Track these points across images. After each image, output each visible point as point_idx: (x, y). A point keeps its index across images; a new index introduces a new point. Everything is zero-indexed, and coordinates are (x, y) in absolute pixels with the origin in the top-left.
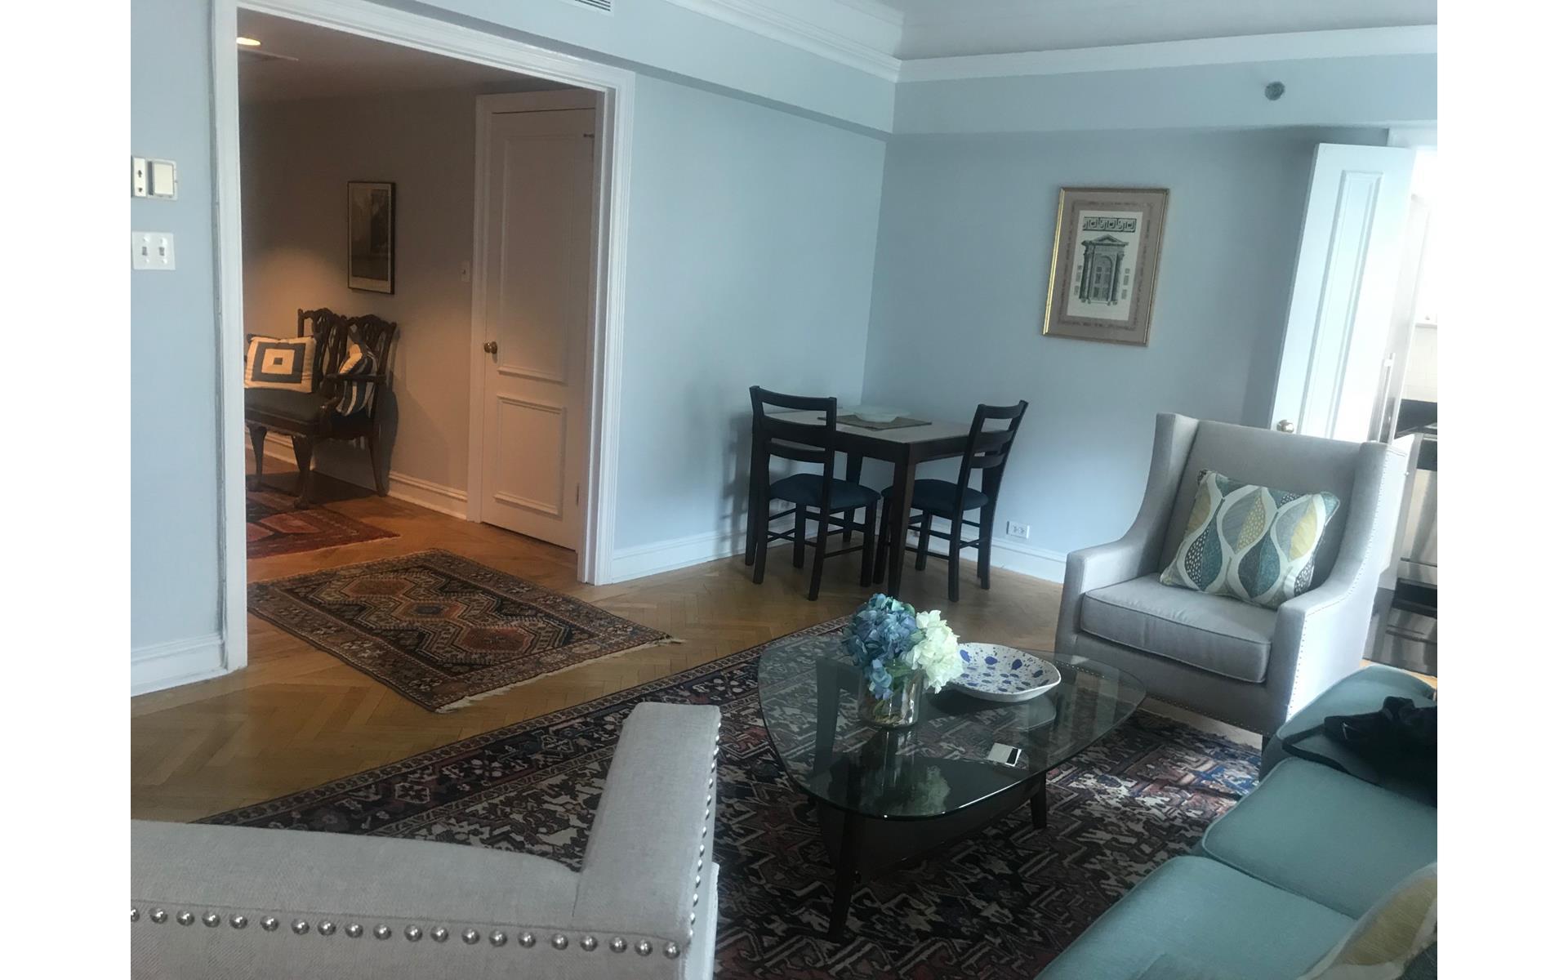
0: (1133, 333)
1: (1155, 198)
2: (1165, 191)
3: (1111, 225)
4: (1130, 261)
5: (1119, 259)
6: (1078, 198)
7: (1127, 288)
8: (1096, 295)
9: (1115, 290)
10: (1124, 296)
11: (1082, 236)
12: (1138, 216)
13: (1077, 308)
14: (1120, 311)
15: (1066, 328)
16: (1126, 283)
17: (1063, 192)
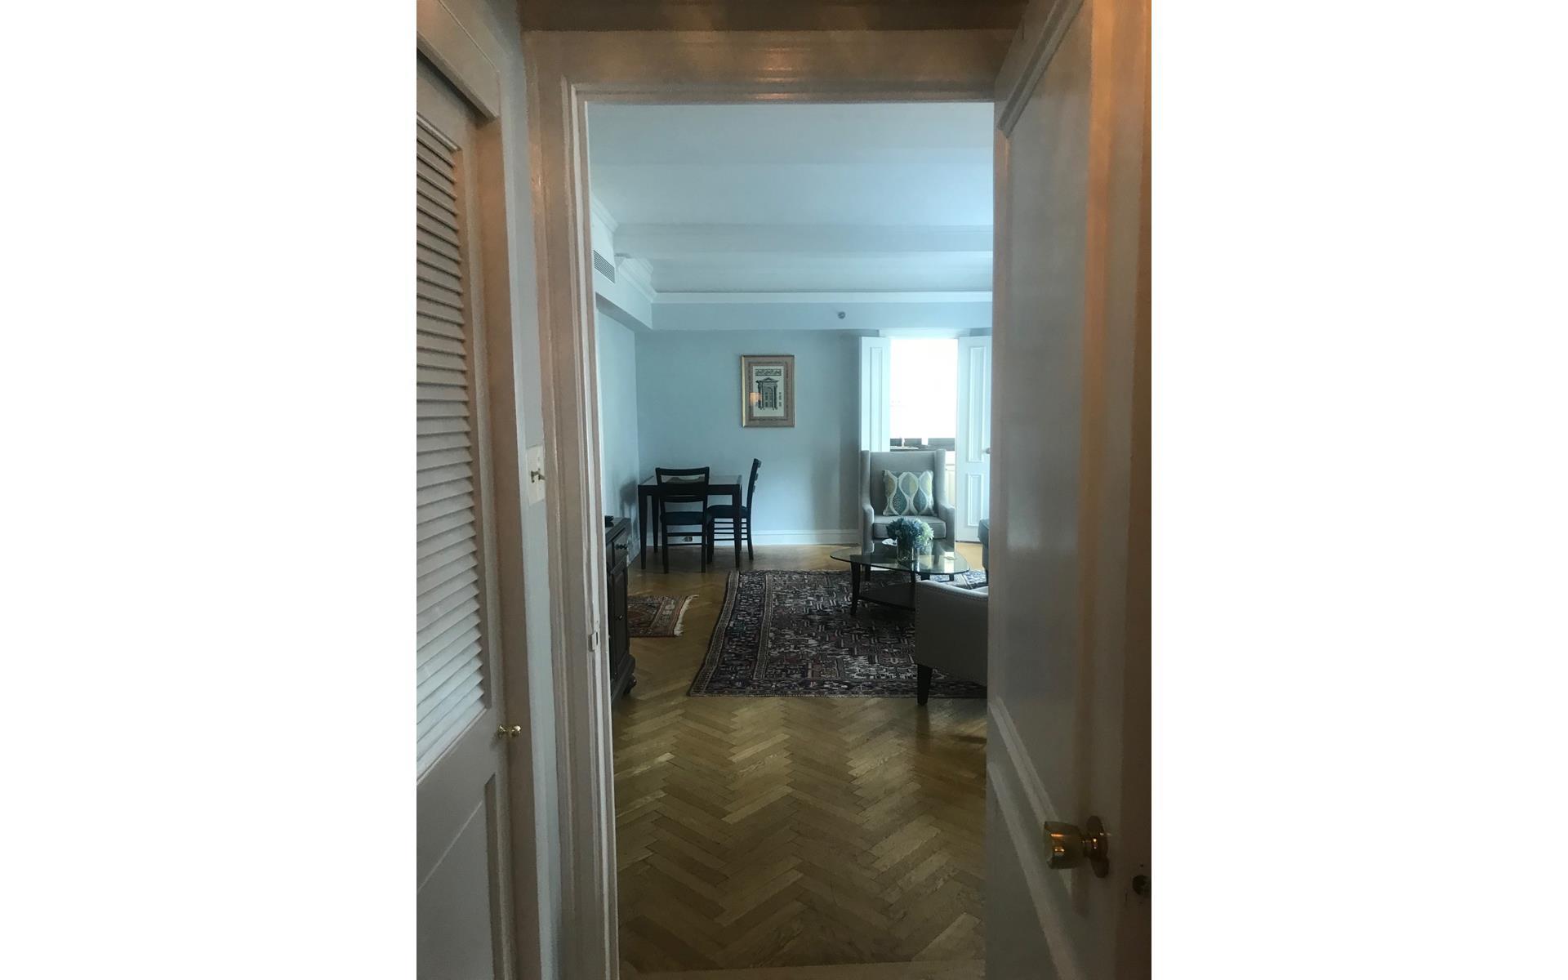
0: (787, 421)
1: (787, 361)
2: (793, 356)
3: (768, 373)
4: (780, 389)
5: (775, 389)
6: (751, 360)
7: (781, 401)
8: (767, 406)
9: (775, 403)
10: (780, 405)
11: (755, 378)
12: (782, 368)
13: (758, 413)
14: (780, 412)
15: (753, 422)
16: (780, 399)
17: (743, 358)
